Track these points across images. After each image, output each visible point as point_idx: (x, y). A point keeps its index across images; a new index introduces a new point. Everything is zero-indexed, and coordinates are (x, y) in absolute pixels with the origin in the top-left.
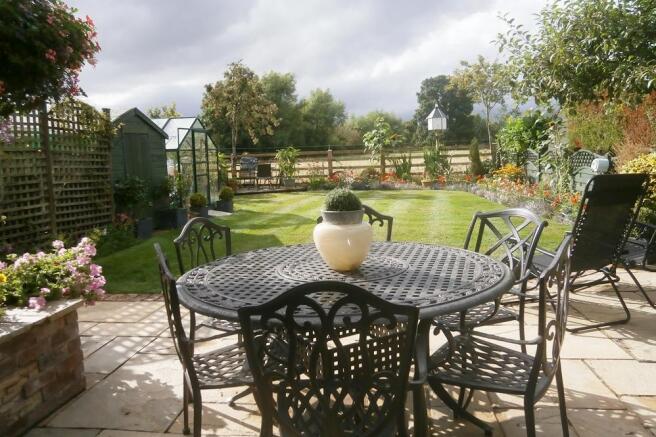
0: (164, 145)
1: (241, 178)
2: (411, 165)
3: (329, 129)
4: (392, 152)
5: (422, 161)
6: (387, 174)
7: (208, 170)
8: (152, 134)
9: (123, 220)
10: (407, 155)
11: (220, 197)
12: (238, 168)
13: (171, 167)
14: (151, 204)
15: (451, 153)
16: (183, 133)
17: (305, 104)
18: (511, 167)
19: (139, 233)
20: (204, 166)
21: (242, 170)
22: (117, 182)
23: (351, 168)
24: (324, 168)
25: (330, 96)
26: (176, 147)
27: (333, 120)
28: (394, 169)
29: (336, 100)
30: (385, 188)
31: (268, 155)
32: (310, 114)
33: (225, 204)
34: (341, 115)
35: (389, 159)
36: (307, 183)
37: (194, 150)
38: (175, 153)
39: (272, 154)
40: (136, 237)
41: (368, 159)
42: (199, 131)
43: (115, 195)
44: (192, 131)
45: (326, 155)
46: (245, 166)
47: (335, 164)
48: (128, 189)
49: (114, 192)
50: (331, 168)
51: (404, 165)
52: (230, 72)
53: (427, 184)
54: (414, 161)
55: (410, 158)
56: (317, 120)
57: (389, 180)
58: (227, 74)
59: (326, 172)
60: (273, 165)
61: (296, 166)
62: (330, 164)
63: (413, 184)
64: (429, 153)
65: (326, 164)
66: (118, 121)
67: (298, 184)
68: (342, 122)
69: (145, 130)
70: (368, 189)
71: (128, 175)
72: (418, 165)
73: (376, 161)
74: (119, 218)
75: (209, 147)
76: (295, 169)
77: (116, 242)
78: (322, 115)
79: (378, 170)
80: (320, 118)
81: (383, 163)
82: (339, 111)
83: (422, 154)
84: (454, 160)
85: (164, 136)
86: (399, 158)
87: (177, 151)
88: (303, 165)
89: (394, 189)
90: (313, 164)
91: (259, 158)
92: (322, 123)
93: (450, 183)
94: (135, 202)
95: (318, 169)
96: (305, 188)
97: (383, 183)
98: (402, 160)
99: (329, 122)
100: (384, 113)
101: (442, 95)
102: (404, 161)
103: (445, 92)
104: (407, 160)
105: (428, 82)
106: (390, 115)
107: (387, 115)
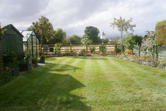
0: (22, 40)
1: (43, 52)
2: (95, 49)
3: (62, 39)
4: (90, 45)
5: (99, 48)
6: (88, 52)
7: (37, 49)
8: (18, 35)
9: (7, 70)
10: (94, 46)
11: (41, 58)
12: (42, 49)
13: (25, 48)
14: (18, 62)
15: (107, 46)
16: (29, 36)
17: (56, 32)
18: (127, 50)
19: (14, 74)
20: (35, 48)
21: (44, 49)
22: (4, 53)
23: (77, 49)
24: (69, 49)
25: (62, 30)
26: (26, 40)
28: (90, 50)
29: (63, 31)
30: (89, 56)
31: (53, 45)
32: (57, 35)
33: (42, 61)
34: (65, 35)
35: (89, 47)
36: (64, 54)
37: (32, 42)
38: (26, 43)
39: (54, 45)
40: (13, 76)
41: (82, 47)
42: (34, 35)
43: (3, 59)
44: (32, 35)
45: (70, 45)
46: (45, 48)
47: (72, 48)
48: (9, 56)
49: (2, 57)
50: (71, 49)
51: (93, 49)
52: (41, 19)
53: (101, 55)
54: (96, 48)
55: (95, 47)
56: (59, 36)
57: (90, 53)
58: (39, 19)
59: (70, 50)
60: (54, 48)
61: (61, 48)
62: (71, 48)
63: (97, 55)
64: (101, 46)
65: (70, 48)
66: (4, 28)
67: (62, 54)
68: (65, 37)
69: (15, 33)
70: (83, 56)
71: (9, 51)
72: (97, 49)
73: (85, 48)
74: (5, 69)
75: (37, 41)
76: (61, 49)
77: (4, 79)
78: (60, 35)
79: (86, 50)
80: (60, 36)
81: (87, 48)
82: (64, 34)
83: (99, 46)
84: (108, 48)
85: (22, 36)
86: (92, 47)
87: (27, 42)
88: (63, 48)
89: (92, 56)
90: (66, 48)
91: (49, 46)
92: (60, 37)
93: (108, 55)
94: (12, 62)
95: (67, 49)
96: (64, 55)
97: (88, 54)
98: (92, 48)
99: (62, 37)
100: (76, 35)
101: (90, 31)
102: (93, 48)
103: (92, 31)
104: (94, 47)
105: (87, 28)
106: (78, 36)
107: (77, 36)
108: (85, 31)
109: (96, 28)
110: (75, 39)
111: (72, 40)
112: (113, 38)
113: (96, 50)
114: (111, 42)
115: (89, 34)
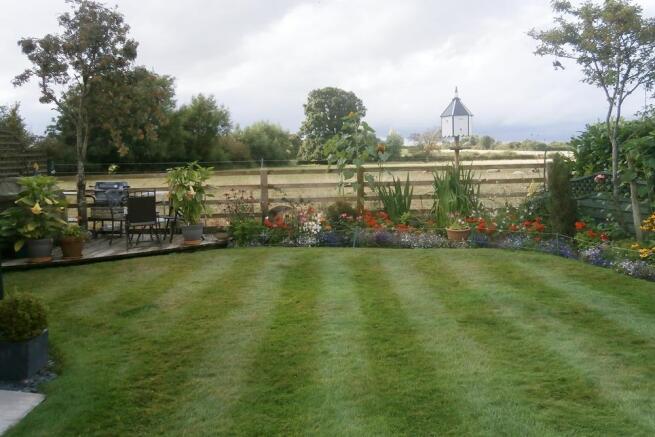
1: (96, 218)
2: (410, 197)
5: (431, 190)
6: (369, 213)
10: (403, 179)
12: (89, 200)
15: (478, 177)
17: (187, 111)
21: (96, 204)
24: (253, 201)
25: (214, 103)
27: (216, 130)
28: (380, 204)
34: (226, 124)
35: (373, 186)
36: (224, 229)
51: (399, 197)
54: (416, 191)
55: (408, 184)
56: (198, 129)
59: (257, 207)
61: (206, 198)
68: (227, 132)
72: (421, 197)
73: (348, 191)
78: (204, 124)
79: (354, 205)
80: (203, 128)
81: (361, 193)
82: (223, 118)
86: (388, 184)
92: (204, 133)
96: (224, 241)
98: (393, 188)
99: (212, 132)
100: (270, 124)
101: (329, 107)
102: (398, 189)
103: (333, 104)
104: (403, 189)
105: (316, 94)
106: (277, 127)
107: (274, 126)
108: (305, 106)
109: (352, 96)
110: (265, 137)
111: (255, 144)
112: (421, 134)
113: (415, 205)
114: (411, 149)
115: (324, 118)
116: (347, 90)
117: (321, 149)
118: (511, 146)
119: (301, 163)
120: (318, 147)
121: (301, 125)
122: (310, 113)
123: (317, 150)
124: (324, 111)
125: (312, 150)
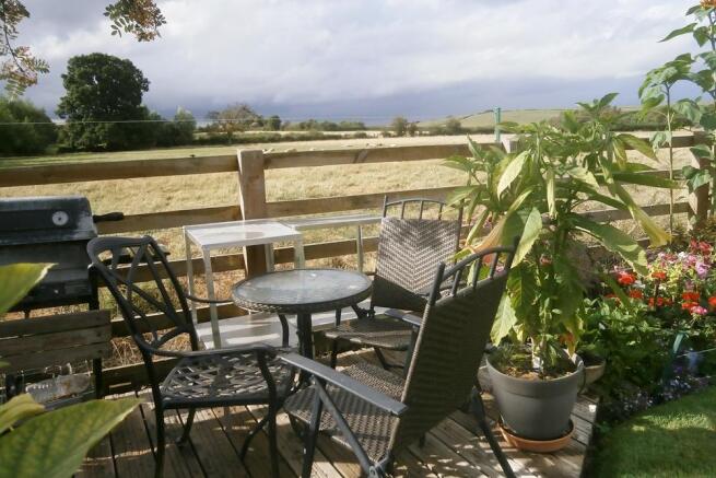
101: (99, 79)
103: (104, 75)
105: (79, 61)
108: (64, 76)
109: (128, 65)
114: (207, 130)
115: (93, 92)
116: (122, 58)
117: (92, 132)
118: (302, 127)
119: (63, 151)
120: (88, 130)
121: (60, 102)
122: (73, 86)
123: (86, 134)
124: (91, 83)
125: (79, 135)
